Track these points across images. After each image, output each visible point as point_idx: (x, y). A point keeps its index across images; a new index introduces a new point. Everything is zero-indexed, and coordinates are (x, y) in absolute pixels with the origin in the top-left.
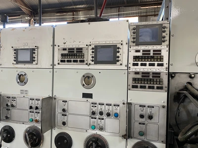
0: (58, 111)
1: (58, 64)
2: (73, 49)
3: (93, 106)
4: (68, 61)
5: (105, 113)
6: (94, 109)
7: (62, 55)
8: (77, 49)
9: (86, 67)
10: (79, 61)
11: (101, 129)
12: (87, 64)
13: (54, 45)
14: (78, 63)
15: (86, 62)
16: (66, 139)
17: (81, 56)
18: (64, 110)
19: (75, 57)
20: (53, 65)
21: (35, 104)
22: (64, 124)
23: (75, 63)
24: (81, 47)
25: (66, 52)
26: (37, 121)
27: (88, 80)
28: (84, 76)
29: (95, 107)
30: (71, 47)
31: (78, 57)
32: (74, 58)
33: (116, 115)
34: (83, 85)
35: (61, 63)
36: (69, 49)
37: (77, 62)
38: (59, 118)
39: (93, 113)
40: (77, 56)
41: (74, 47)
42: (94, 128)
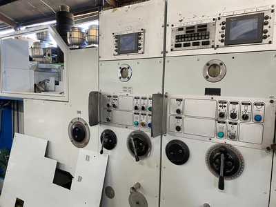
0: (171, 112)
1: (172, 50)
2: (193, 27)
3: (221, 106)
4: (186, 45)
5: (239, 116)
6: (223, 110)
7: (178, 37)
8: (199, 26)
9: (212, 51)
10: (201, 44)
11: (233, 137)
12: (213, 47)
13: (166, 25)
14: (199, 47)
15: (211, 44)
16: (181, 148)
17: (205, 35)
18: (178, 111)
19: (196, 38)
20: (165, 52)
21: (140, 103)
22: (178, 129)
23: (196, 47)
24: (204, 22)
25: (183, 33)
26: (143, 125)
27: (214, 70)
28: (208, 64)
29: (225, 106)
30: (190, 24)
31: (200, 38)
32: (195, 40)
33: (258, 119)
34: (207, 77)
35: (175, 49)
36: (187, 28)
37: (198, 45)
38: (172, 122)
39: (222, 115)
40: (198, 36)
41: (195, 24)
42: (221, 135)
